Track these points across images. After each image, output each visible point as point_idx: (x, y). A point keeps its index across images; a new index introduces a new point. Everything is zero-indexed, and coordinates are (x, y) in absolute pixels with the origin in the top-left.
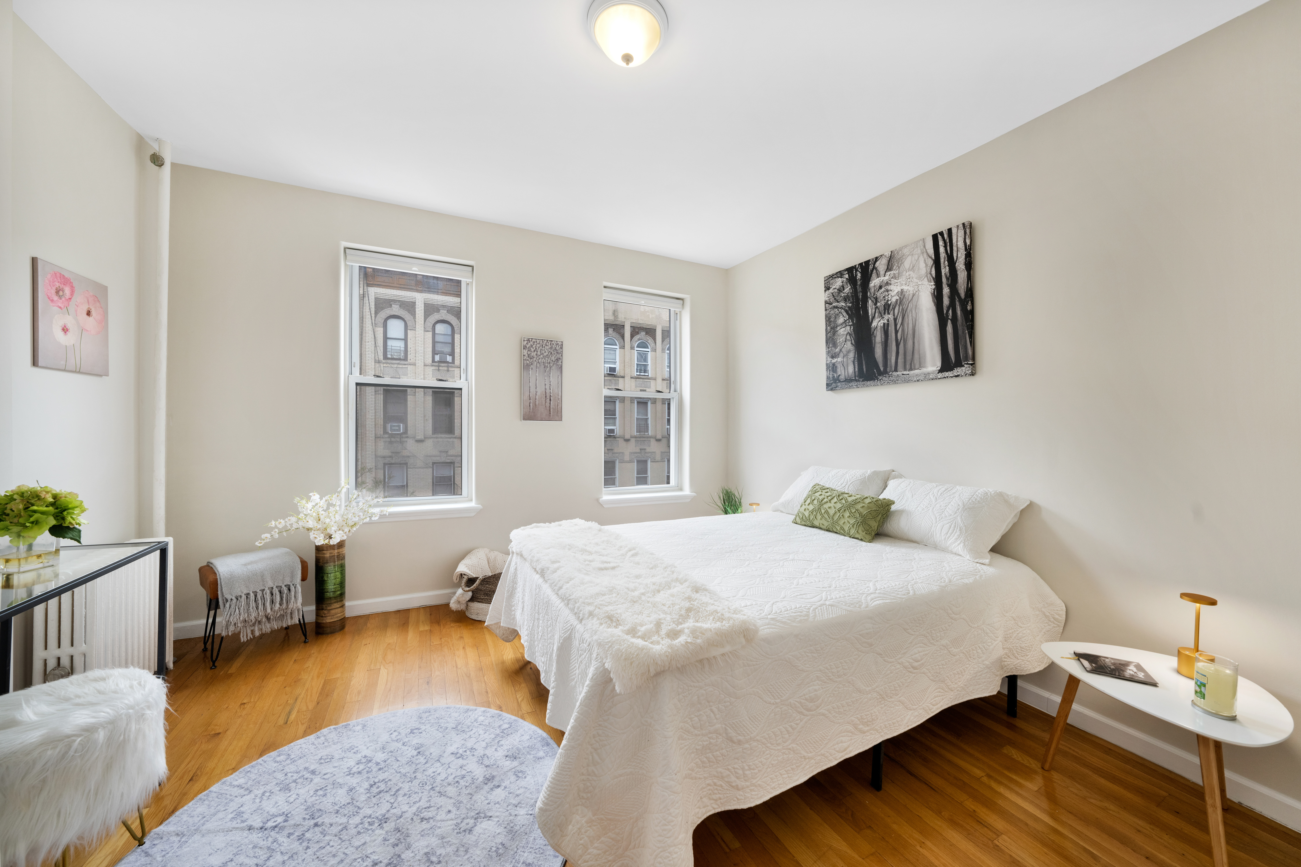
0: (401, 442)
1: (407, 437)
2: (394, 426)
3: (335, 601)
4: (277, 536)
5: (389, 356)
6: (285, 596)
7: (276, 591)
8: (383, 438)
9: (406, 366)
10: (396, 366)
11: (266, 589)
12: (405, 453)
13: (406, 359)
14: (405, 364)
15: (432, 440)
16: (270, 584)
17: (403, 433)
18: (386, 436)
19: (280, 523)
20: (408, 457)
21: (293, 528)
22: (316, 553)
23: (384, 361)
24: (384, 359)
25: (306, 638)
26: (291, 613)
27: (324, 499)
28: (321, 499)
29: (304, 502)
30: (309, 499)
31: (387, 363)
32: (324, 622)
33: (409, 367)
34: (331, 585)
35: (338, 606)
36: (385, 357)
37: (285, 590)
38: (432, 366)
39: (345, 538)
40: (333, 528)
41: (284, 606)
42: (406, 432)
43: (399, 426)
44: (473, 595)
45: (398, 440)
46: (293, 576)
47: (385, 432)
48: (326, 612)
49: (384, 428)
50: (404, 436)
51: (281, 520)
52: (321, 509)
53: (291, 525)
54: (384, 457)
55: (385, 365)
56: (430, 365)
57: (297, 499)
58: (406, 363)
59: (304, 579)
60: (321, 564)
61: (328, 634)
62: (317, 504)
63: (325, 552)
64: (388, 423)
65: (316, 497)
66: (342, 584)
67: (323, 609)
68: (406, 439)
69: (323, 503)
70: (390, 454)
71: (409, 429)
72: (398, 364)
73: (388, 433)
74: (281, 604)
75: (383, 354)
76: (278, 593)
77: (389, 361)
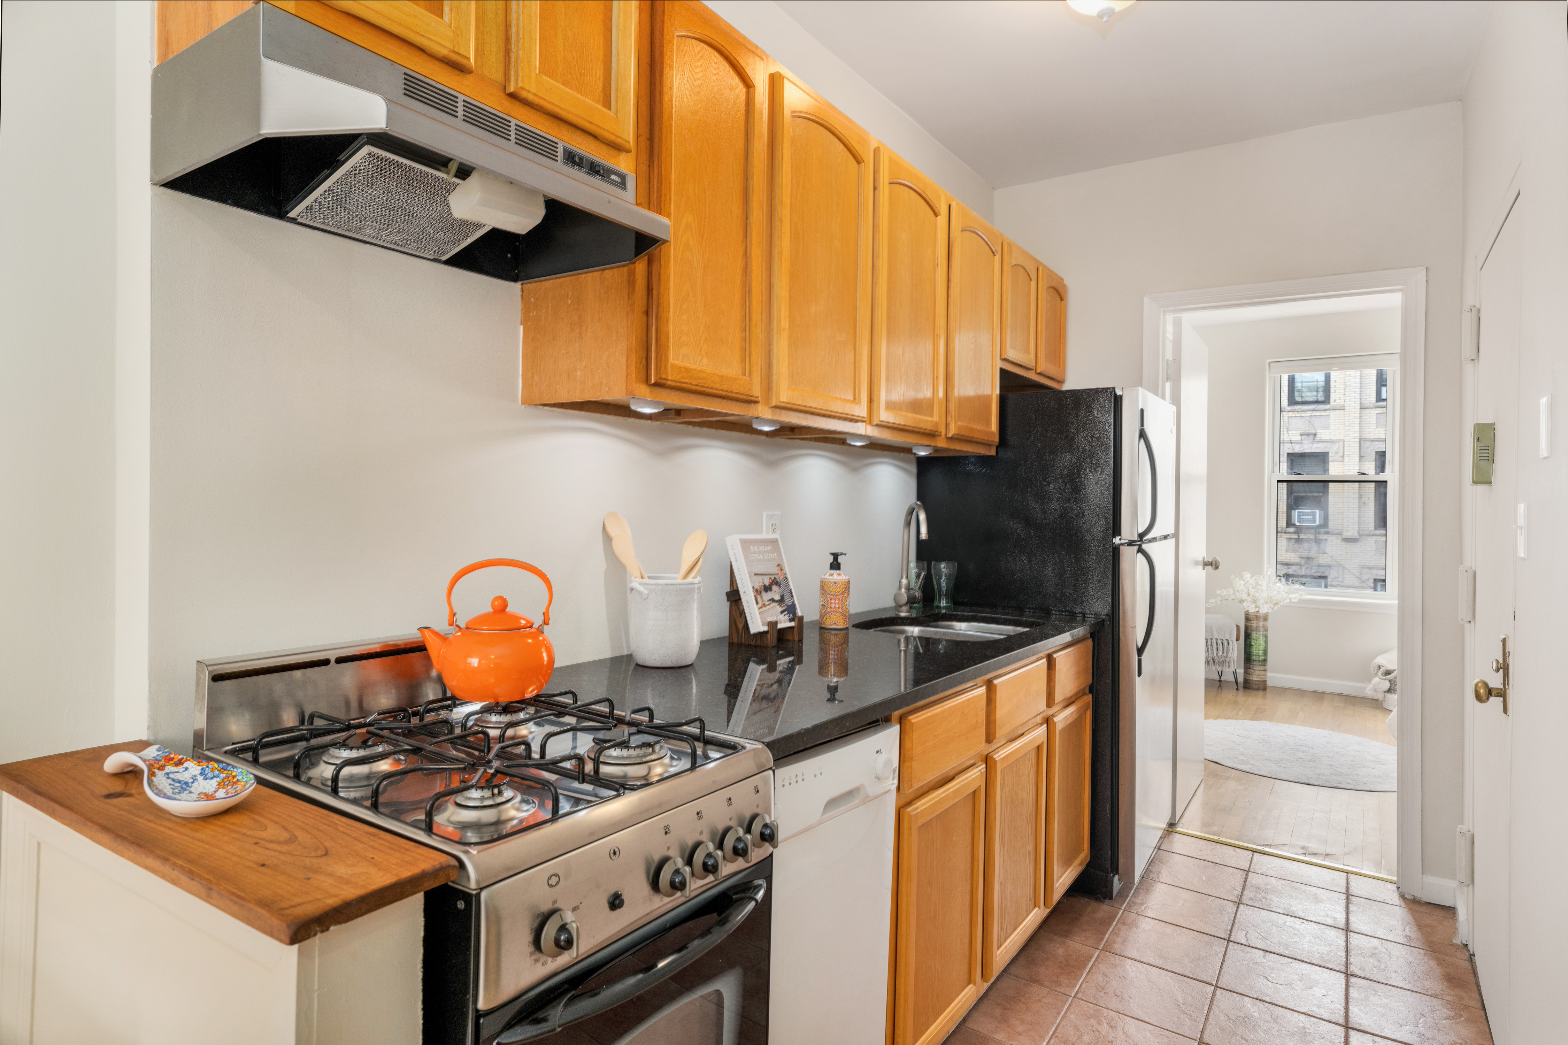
0: (1318, 541)
1: (1327, 533)
2: (1306, 514)
3: (1257, 664)
4: (1219, 602)
5: (1298, 399)
6: (1225, 647)
7: (1219, 642)
8: (1285, 533)
9: (1327, 413)
10: (1309, 414)
11: (1214, 639)
12: (1323, 560)
13: (1327, 401)
14: (1326, 410)
15: (1374, 539)
16: (1216, 636)
17: (1319, 527)
18: (1292, 530)
19: (1223, 592)
20: (1330, 566)
21: (1230, 599)
22: (1245, 622)
23: (1289, 408)
24: (1289, 405)
25: (1237, 687)
26: (1229, 662)
27: (1254, 578)
28: (1251, 577)
29: (1237, 579)
30: (1242, 578)
31: (1293, 411)
32: (1251, 679)
33: (1332, 413)
34: (1257, 649)
35: (1262, 669)
36: (1292, 402)
37: (1226, 643)
38: (1377, 407)
39: (1270, 611)
40: (1261, 602)
41: (1225, 654)
42: (1325, 524)
43: (1314, 514)
44: (1391, 687)
45: (1312, 537)
46: (1231, 634)
47: (1289, 523)
48: (1252, 671)
49: (1287, 516)
50: (1322, 530)
51: (1224, 590)
52: (1251, 587)
53: (1229, 595)
54: (1287, 564)
55: (1290, 414)
56: (1372, 406)
57: (1233, 576)
58: (1327, 407)
59: (1237, 640)
60: (1249, 631)
61: (1253, 689)
62: (1248, 582)
63: (1252, 622)
64: (1295, 509)
65: (1247, 576)
66: (1265, 651)
67: (1250, 668)
68: (1325, 537)
69: (1252, 581)
70: (1297, 560)
71: (1331, 518)
72: (1313, 410)
73: (1294, 525)
74: (1223, 652)
75: (1288, 397)
76: (1221, 644)
77: (1297, 407)
